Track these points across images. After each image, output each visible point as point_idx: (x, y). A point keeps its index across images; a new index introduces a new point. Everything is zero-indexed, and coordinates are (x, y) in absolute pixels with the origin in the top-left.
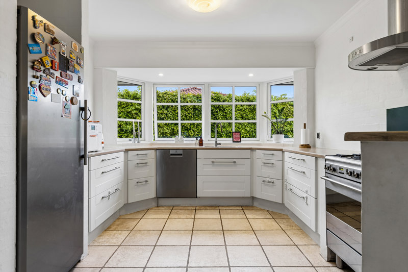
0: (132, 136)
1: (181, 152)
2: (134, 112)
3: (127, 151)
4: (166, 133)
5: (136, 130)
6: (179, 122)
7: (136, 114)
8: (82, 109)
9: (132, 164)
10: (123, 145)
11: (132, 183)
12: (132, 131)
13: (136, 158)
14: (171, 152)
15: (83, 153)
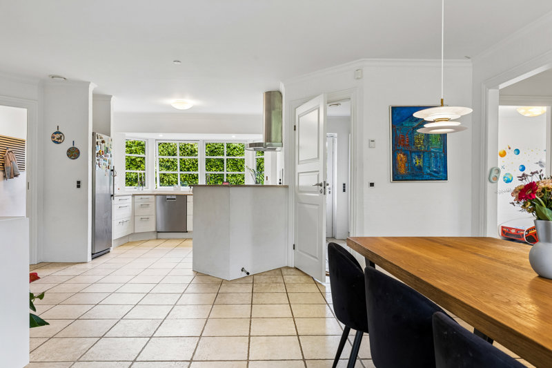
0: (136, 185)
1: (175, 197)
2: (138, 160)
3: (134, 195)
4: (172, 181)
5: (141, 179)
6: (178, 172)
7: (140, 161)
8: (112, 170)
9: (137, 205)
10: (131, 192)
11: (137, 219)
12: (137, 179)
13: (140, 201)
14: (168, 197)
15: (112, 194)
